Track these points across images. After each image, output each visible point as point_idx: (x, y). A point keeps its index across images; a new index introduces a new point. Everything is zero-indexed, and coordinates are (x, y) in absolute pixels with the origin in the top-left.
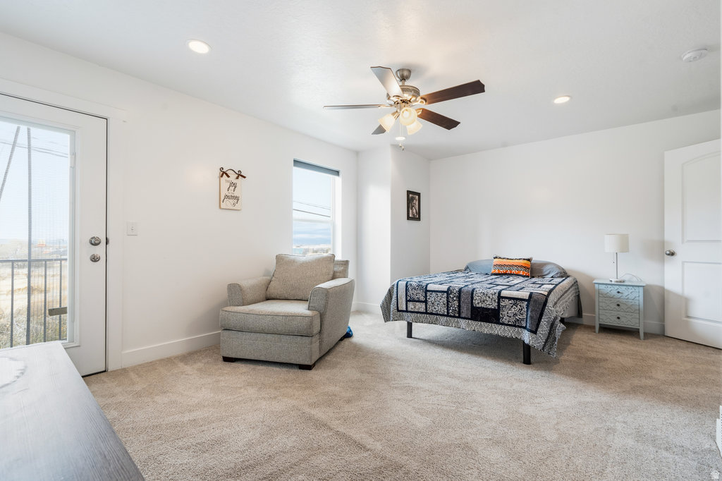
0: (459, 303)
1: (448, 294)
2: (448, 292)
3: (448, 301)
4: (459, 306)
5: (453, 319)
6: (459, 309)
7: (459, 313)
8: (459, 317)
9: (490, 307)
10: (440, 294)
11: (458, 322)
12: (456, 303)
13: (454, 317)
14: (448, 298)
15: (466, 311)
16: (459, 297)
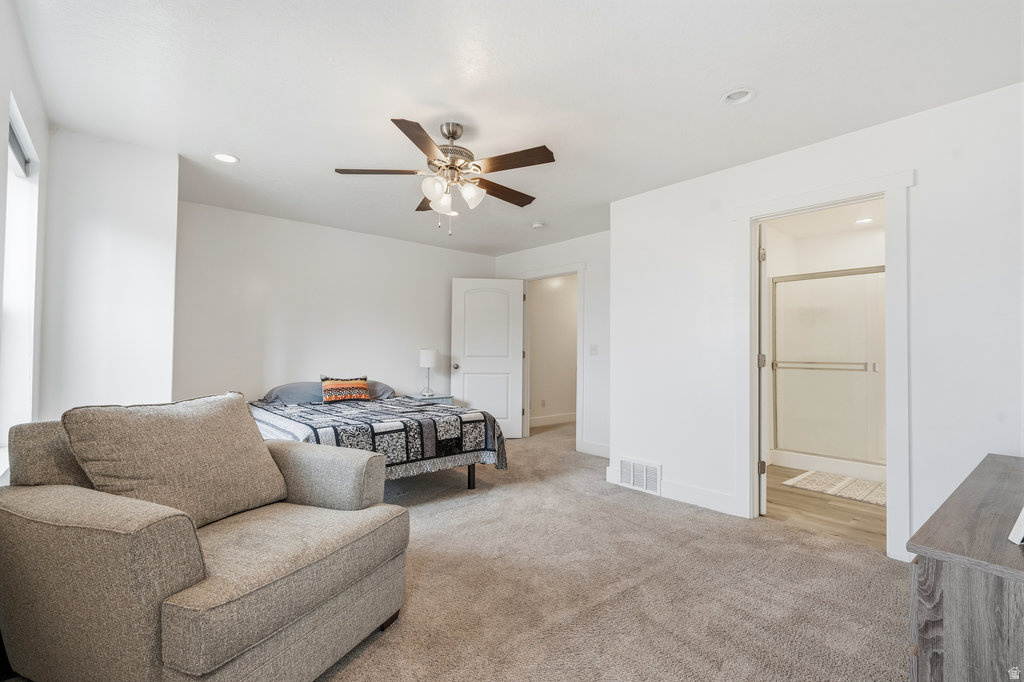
0: (422, 441)
1: (407, 433)
2: (406, 429)
3: (407, 442)
4: (422, 445)
5: (414, 464)
6: (423, 448)
7: (423, 454)
8: (423, 459)
9: (453, 436)
10: (395, 435)
11: (421, 465)
12: (418, 442)
13: (417, 460)
14: (407, 437)
15: (430, 449)
16: (421, 434)
